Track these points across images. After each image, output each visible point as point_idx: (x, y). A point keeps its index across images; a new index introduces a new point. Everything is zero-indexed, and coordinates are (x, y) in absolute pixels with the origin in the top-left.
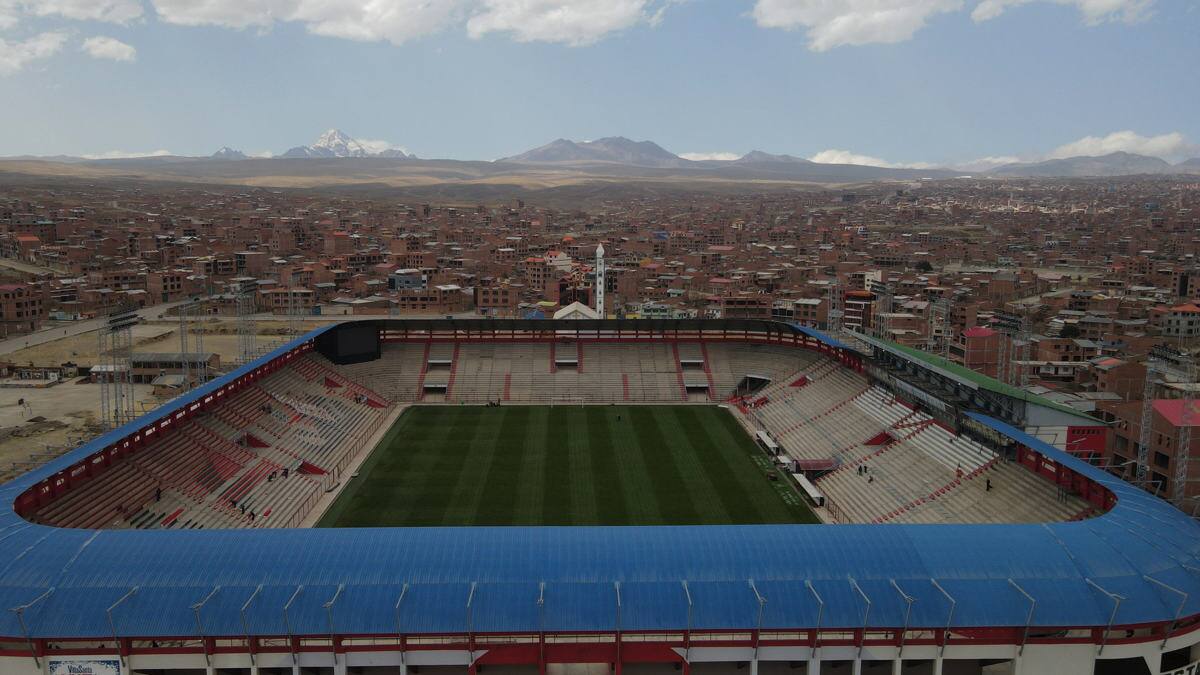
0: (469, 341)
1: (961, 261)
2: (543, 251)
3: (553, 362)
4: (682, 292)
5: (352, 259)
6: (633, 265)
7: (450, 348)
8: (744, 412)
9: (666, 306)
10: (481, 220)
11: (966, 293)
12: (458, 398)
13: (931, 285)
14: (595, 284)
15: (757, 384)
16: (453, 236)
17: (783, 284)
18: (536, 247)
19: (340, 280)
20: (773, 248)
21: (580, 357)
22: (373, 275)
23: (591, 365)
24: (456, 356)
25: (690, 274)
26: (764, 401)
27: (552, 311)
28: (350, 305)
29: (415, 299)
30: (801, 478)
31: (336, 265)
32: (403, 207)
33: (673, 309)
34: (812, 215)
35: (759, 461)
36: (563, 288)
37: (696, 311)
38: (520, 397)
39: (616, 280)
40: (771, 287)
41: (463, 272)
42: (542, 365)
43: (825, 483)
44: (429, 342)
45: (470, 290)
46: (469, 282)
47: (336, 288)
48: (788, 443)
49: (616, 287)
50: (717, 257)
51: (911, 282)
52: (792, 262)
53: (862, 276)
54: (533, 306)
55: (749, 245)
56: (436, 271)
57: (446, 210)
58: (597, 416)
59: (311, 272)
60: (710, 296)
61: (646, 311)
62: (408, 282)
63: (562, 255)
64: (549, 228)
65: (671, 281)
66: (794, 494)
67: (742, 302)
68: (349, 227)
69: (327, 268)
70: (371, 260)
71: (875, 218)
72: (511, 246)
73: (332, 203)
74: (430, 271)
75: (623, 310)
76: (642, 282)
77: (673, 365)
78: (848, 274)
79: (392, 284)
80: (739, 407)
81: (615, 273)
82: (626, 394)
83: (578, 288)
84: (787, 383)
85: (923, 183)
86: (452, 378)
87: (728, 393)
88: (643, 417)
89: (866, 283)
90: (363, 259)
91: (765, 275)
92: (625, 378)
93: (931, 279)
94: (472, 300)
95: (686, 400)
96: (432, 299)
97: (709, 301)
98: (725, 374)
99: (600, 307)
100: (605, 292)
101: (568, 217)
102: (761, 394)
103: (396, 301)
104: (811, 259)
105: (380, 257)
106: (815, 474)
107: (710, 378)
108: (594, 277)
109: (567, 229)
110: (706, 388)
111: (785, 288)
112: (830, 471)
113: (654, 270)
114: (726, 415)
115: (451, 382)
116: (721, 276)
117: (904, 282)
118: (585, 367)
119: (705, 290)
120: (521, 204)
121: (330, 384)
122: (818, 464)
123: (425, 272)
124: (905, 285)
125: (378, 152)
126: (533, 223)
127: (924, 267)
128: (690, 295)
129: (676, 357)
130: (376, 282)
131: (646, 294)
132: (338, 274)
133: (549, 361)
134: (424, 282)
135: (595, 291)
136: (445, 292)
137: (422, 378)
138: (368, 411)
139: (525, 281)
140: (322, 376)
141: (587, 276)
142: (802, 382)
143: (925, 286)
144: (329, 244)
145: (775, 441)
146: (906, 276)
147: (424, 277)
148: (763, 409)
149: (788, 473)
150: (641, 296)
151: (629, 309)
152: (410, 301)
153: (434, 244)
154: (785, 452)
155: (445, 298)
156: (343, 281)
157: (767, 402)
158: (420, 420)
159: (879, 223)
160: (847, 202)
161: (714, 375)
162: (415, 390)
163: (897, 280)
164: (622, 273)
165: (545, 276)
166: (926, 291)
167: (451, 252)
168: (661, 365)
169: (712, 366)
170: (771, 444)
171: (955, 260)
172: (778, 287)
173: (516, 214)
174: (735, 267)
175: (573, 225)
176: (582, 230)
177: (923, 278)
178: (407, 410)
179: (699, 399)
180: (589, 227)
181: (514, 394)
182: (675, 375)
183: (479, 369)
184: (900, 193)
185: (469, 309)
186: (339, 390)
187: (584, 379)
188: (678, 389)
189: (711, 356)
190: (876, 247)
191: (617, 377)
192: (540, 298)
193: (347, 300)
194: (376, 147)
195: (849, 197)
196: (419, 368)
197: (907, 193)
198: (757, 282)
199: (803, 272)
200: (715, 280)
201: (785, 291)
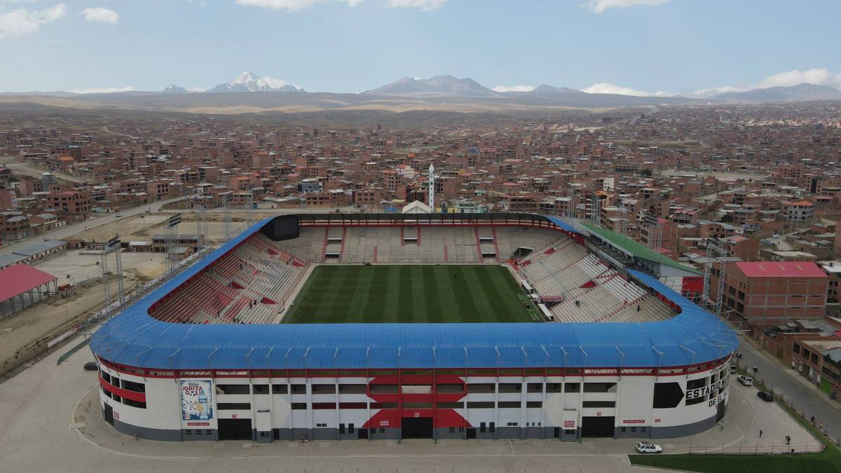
0: (352, 226)
1: (676, 168)
2: (396, 163)
3: (402, 239)
4: (484, 192)
5: (272, 170)
6: (454, 173)
7: (341, 231)
8: (516, 269)
9: (473, 203)
10: (352, 140)
11: (670, 192)
12: (346, 261)
13: (647, 187)
14: (428, 189)
15: (525, 252)
16: (335, 153)
17: (550, 186)
18: (391, 160)
19: (266, 185)
20: (548, 159)
21: (419, 235)
22: (286, 181)
23: (425, 241)
24: (344, 236)
25: (490, 180)
26: (528, 262)
27: (401, 206)
28: (275, 202)
29: (315, 198)
30: (543, 307)
31: (263, 175)
32: (299, 130)
33: (478, 204)
34: (579, 133)
35: (521, 297)
36: (408, 190)
37: (493, 205)
38: (384, 260)
39: (442, 185)
40: (542, 188)
41: (344, 179)
42: (396, 241)
43: (556, 309)
44: (328, 227)
45: (350, 192)
46: (348, 186)
47: (265, 191)
48: (538, 287)
49: (442, 189)
50: (510, 168)
51: (634, 185)
52: (559, 170)
53: (602, 181)
54: (390, 202)
55: (533, 157)
56: (327, 179)
57: (329, 133)
58: (428, 272)
59: (248, 180)
60: (502, 194)
61: (461, 205)
62: (310, 187)
63: (408, 168)
64: (399, 145)
65: (478, 185)
66: (538, 315)
67: (521, 200)
68: (265, 145)
69: (258, 177)
70: (283, 171)
71: (623, 135)
72: (374, 161)
73: (252, 127)
74: (324, 179)
75: (447, 205)
76: (459, 186)
77: (475, 241)
78: (594, 179)
79: (300, 188)
80: (513, 266)
81: (442, 180)
82: (446, 258)
83: (418, 191)
84: (542, 252)
85: (662, 108)
86: (342, 248)
87: (508, 257)
88: (456, 272)
89: (605, 185)
90: (279, 170)
91: (540, 180)
92: (446, 249)
93: (649, 182)
94: (351, 198)
95: (482, 261)
96: (326, 199)
97: (502, 198)
98: (506, 246)
99: (432, 204)
100: (435, 193)
101: (412, 137)
102: (527, 258)
103: (304, 200)
104: (573, 167)
105: (290, 169)
106: (551, 304)
107: (497, 249)
108: (427, 184)
109: (410, 145)
110: (495, 255)
111: (552, 189)
112: (559, 302)
113: (467, 177)
114: (505, 271)
115: (342, 252)
116: (511, 180)
117: (630, 185)
118: (422, 242)
119: (500, 191)
120: (380, 127)
121: (271, 252)
122: (552, 298)
123: (320, 180)
124: (631, 187)
125: (278, 87)
126: (388, 142)
127: (647, 173)
128: (490, 194)
129: (477, 236)
130: (289, 186)
131: (461, 193)
132: (265, 182)
133: (400, 238)
134: (320, 187)
135: (428, 193)
136: (335, 194)
137: (324, 249)
138: (294, 268)
139: (384, 186)
140: (267, 248)
141: (423, 184)
142: (551, 251)
143: (643, 187)
144: (256, 160)
145: (531, 286)
146: (633, 180)
147: (321, 184)
148: (527, 267)
149: (536, 303)
150: (458, 195)
151: (450, 204)
152: (312, 200)
153: (323, 158)
154: (536, 292)
155: (334, 198)
156: (268, 185)
157: (530, 263)
158: (325, 273)
159: (626, 139)
160: (605, 124)
161: (499, 247)
162: (321, 256)
163: (626, 183)
164: (446, 180)
165: (397, 182)
166: (642, 191)
167: (335, 165)
168: (468, 241)
169: (498, 242)
170: (528, 288)
171: (671, 167)
172: (547, 189)
173: (376, 135)
174: (521, 174)
175: (414, 142)
176: (420, 146)
177: (642, 182)
178: (316, 268)
179: (490, 261)
180: (426, 144)
181: (379, 258)
182: (476, 247)
183: (359, 243)
184: (643, 116)
185: (350, 204)
186: (277, 256)
187: (421, 249)
188: (478, 256)
189: (497, 235)
190: (619, 157)
191: (440, 248)
192: (394, 197)
193: (273, 199)
194: (276, 84)
195: (607, 119)
196: (322, 242)
197: (648, 116)
198: (534, 184)
199: (565, 177)
200: (507, 184)
201: (552, 191)
